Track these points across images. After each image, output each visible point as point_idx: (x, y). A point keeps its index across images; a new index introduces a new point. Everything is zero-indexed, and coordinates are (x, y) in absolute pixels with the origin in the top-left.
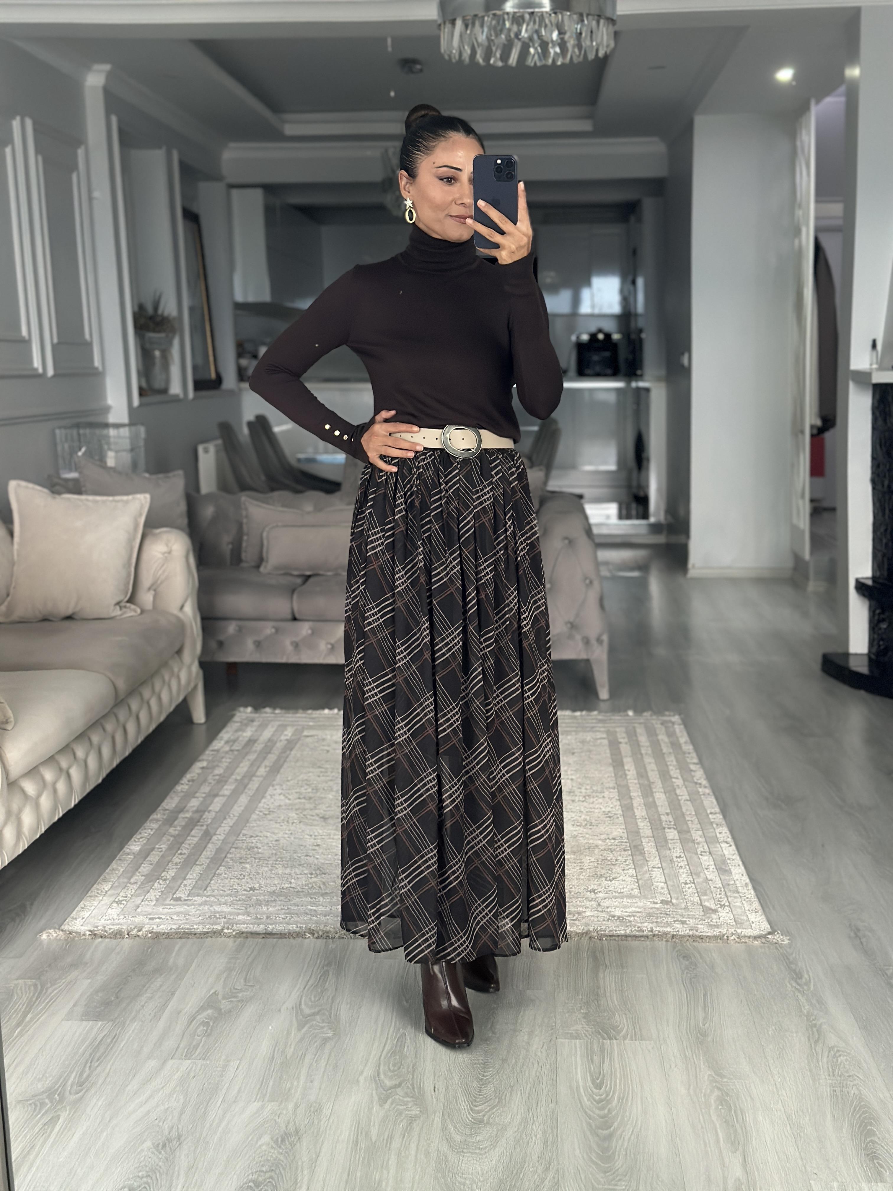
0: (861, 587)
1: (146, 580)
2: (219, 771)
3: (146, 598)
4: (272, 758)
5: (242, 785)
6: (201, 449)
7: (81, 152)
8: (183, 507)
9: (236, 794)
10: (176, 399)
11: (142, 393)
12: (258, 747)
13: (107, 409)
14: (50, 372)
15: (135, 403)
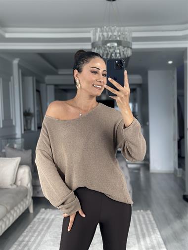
1: (19, 178)
2: (34, 228)
3: (19, 183)
4: (48, 224)
5: (40, 233)
8: (30, 158)
9: (38, 236)
10: (32, 132)
11: (25, 130)
12: (45, 221)
13: (15, 134)
14: (1, 126)
15: (23, 132)
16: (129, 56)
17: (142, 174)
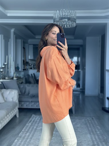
16: (74, 26)
17: (81, 97)
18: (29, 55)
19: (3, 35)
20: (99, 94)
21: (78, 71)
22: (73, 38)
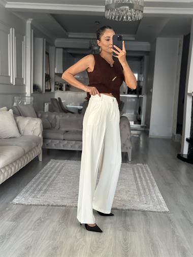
0: (187, 140)
1: (31, 129)
3: (31, 133)
6: (45, 104)
7: (24, 37)
13: (26, 93)
14: (14, 84)
15: (32, 92)
17: (141, 139)
18: (55, 67)
19: (14, 29)
20: (174, 136)
21: (138, 97)
22: (134, 39)
